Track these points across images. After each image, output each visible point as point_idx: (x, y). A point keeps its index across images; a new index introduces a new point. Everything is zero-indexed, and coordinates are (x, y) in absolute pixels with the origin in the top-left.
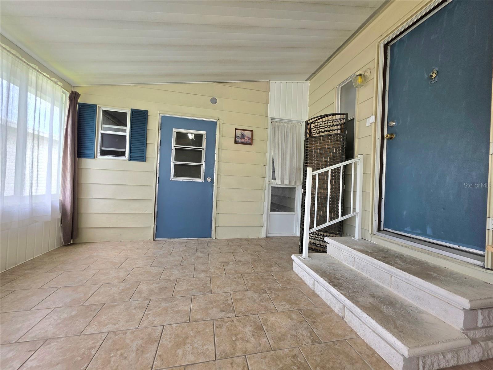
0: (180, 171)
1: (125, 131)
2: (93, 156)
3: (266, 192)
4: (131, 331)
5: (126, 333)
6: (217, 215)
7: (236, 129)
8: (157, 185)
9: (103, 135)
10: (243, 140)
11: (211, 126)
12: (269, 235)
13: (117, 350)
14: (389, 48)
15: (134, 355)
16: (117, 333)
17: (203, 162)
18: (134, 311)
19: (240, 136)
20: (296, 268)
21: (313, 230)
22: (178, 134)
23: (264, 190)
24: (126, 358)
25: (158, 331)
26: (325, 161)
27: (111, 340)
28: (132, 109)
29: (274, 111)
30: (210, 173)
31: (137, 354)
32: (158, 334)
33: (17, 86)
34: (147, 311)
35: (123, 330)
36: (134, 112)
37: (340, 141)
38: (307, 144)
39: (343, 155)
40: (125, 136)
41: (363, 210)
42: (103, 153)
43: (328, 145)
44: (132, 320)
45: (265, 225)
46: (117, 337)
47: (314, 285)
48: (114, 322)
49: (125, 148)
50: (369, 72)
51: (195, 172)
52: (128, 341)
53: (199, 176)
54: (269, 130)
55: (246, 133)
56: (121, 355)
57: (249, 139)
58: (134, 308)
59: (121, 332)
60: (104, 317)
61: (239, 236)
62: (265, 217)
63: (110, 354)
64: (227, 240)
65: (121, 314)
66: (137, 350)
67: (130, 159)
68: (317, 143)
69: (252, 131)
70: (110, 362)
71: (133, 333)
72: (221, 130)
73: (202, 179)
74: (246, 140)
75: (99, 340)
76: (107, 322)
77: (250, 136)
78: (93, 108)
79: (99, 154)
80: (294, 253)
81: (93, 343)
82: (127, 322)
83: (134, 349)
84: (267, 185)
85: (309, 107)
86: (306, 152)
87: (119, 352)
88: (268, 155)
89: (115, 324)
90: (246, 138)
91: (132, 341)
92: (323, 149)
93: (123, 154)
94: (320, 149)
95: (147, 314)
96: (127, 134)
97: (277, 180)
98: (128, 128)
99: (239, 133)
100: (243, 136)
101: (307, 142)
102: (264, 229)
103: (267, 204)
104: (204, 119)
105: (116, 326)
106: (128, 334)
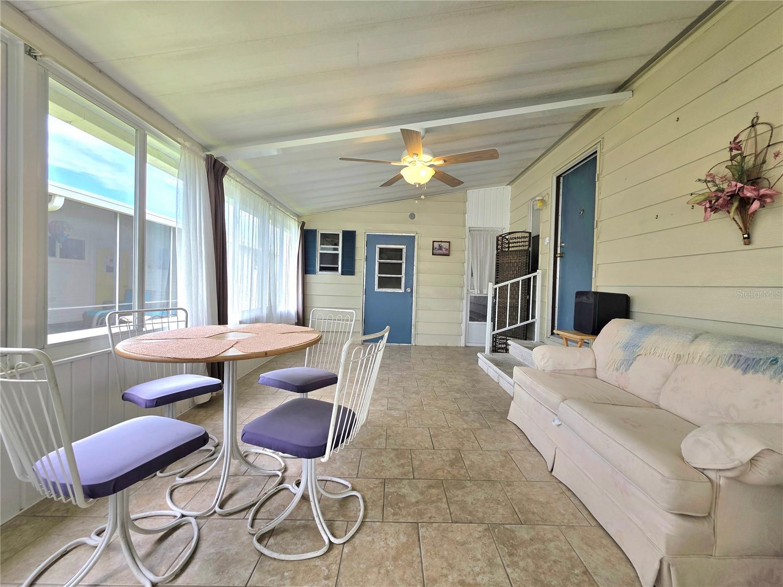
0: (383, 283)
1: (337, 249)
2: (314, 273)
3: (464, 301)
6: (417, 311)
7: (433, 242)
8: (364, 296)
9: (321, 253)
10: (440, 252)
11: (410, 241)
12: (468, 345)
14: (562, 178)
17: (403, 275)
19: (438, 247)
20: (480, 363)
21: (494, 333)
22: (380, 249)
23: (462, 299)
26: (513, 274)
28: (343, 231)
29: (472, 221)
30: (409, 284)
33: (247, 212)
36: (345, 233)
37: (524, 256)
38: (498, 258)
39: (526, 269)
40: (338, 254)
41: (542, 317)
42: (322, 269)
43: (515, 259)
45: (464, 334)
47: (488, 369)
49: (338, 264)
50: (547, 196)
51: (397, 283)
53: (400, 287)
54: (467, 240)
55: (443, 244)
57: (446, 250)
61: (437, 344)
62: (463, 326)
64: (426, 346)
67: (343, 274)
68: (506, 258)
69: (449, 242)
72: (419, 243)
73: (402, 291)
74: (444, 251)
77: (448, 248)
78: (314, 232)
79: (318, 270)
80: (479, 352)
84: (465, 295)
85: (510, 212)
86: (497, 265)
88: (466, 264)
90: (443, 250)
92: (510, 262)
93: (336, 269)
94: (508, 263)
96: (340, 252)
97: (476, 290)
98: (340, 247)
99: (436, 245)
100: (440, 248)
101: (498, 256)
102: (463, 338)
103: (465, 314)
104: (403, 234)
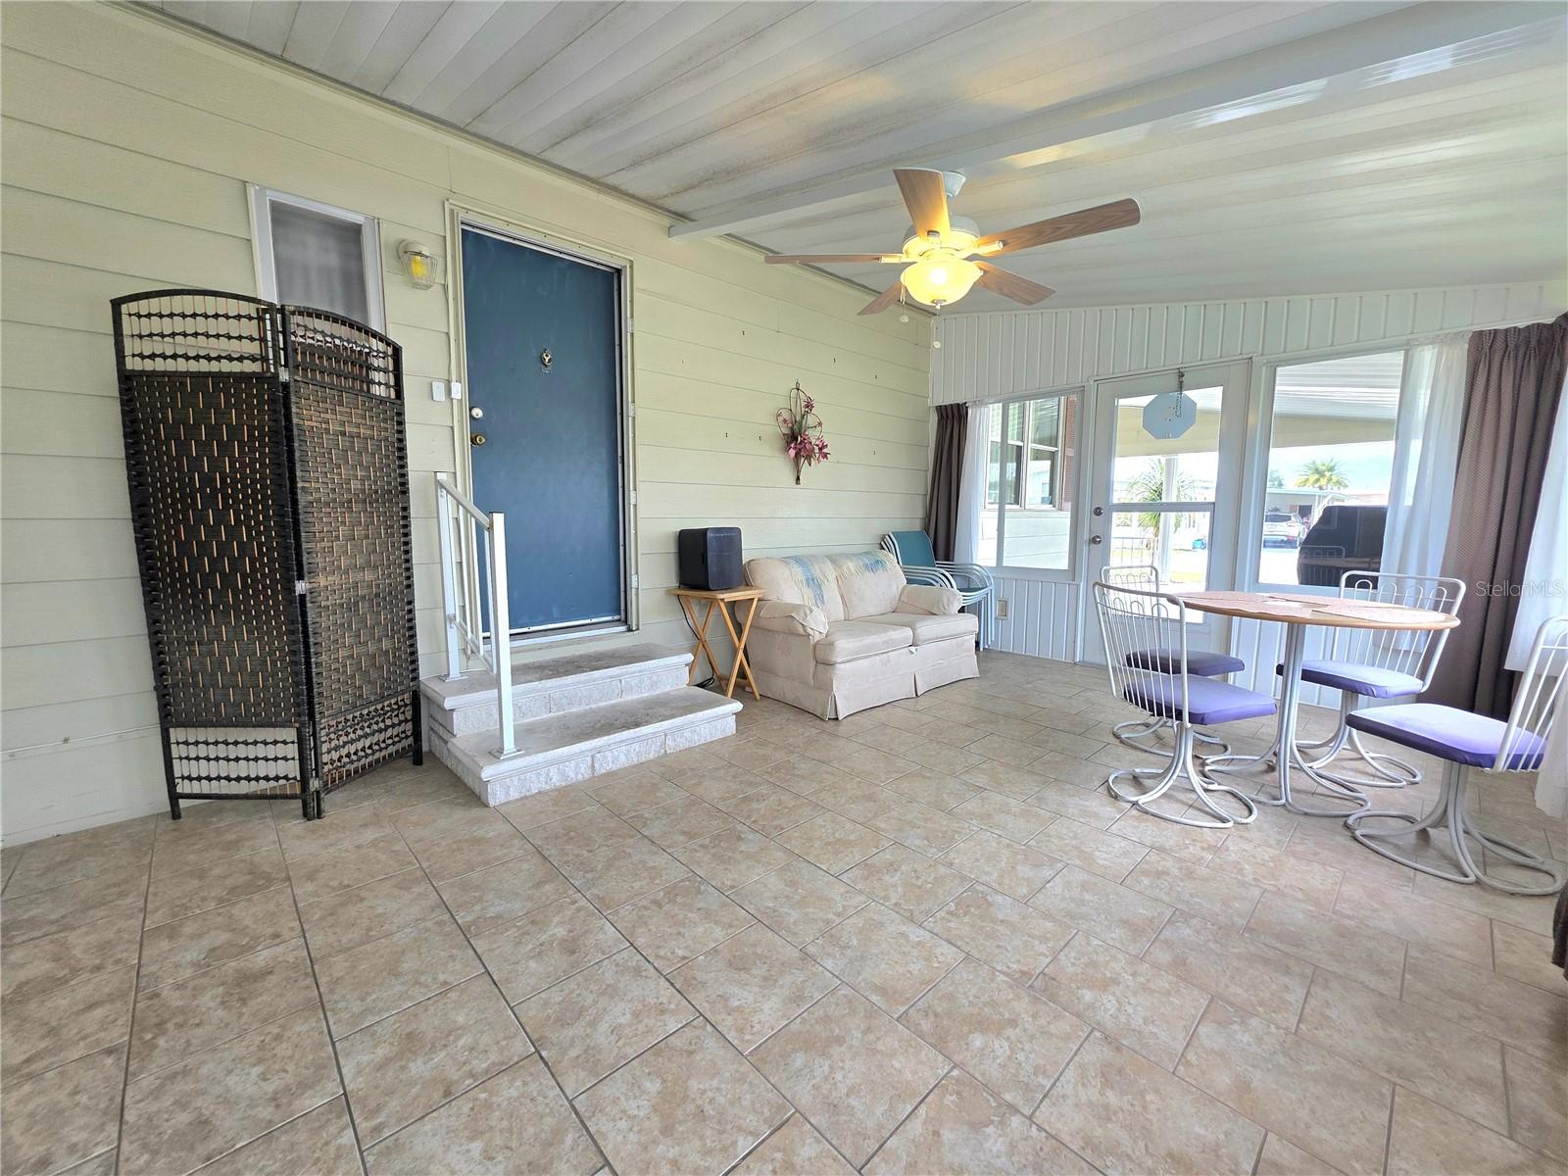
4: (887, 904)
5: (896, 904)
13: (920, 887)
15: (903, 868)
16: (907, 914)
18: (855, 942)
24: (915, 871)
25: (850, 876)
27: (922, 908)
31: (899, 867)
32: (856, 872)
34: (834, 922)
35: (897, 913)
44: (871, 922)
46: (912, 907)
48: (903, 941)
52: (900, 889)
56: (918, 878)
58: (848, 952)
59: (902, 912)
60: (915, 968)
63: (931, 888)
65: (882, 953)
66: (896, 870)
70: (935, 879)
71: (886, 898)
75: (939, 922)
76: (915, 953)
81: (949, 921)
82: (881, 924)
83: (899, 874)
87: (919, 883)
89: (902, 934)
91: (894, 886)
95: (839, 916)
105: (904, 928)
106: (893, 901)
